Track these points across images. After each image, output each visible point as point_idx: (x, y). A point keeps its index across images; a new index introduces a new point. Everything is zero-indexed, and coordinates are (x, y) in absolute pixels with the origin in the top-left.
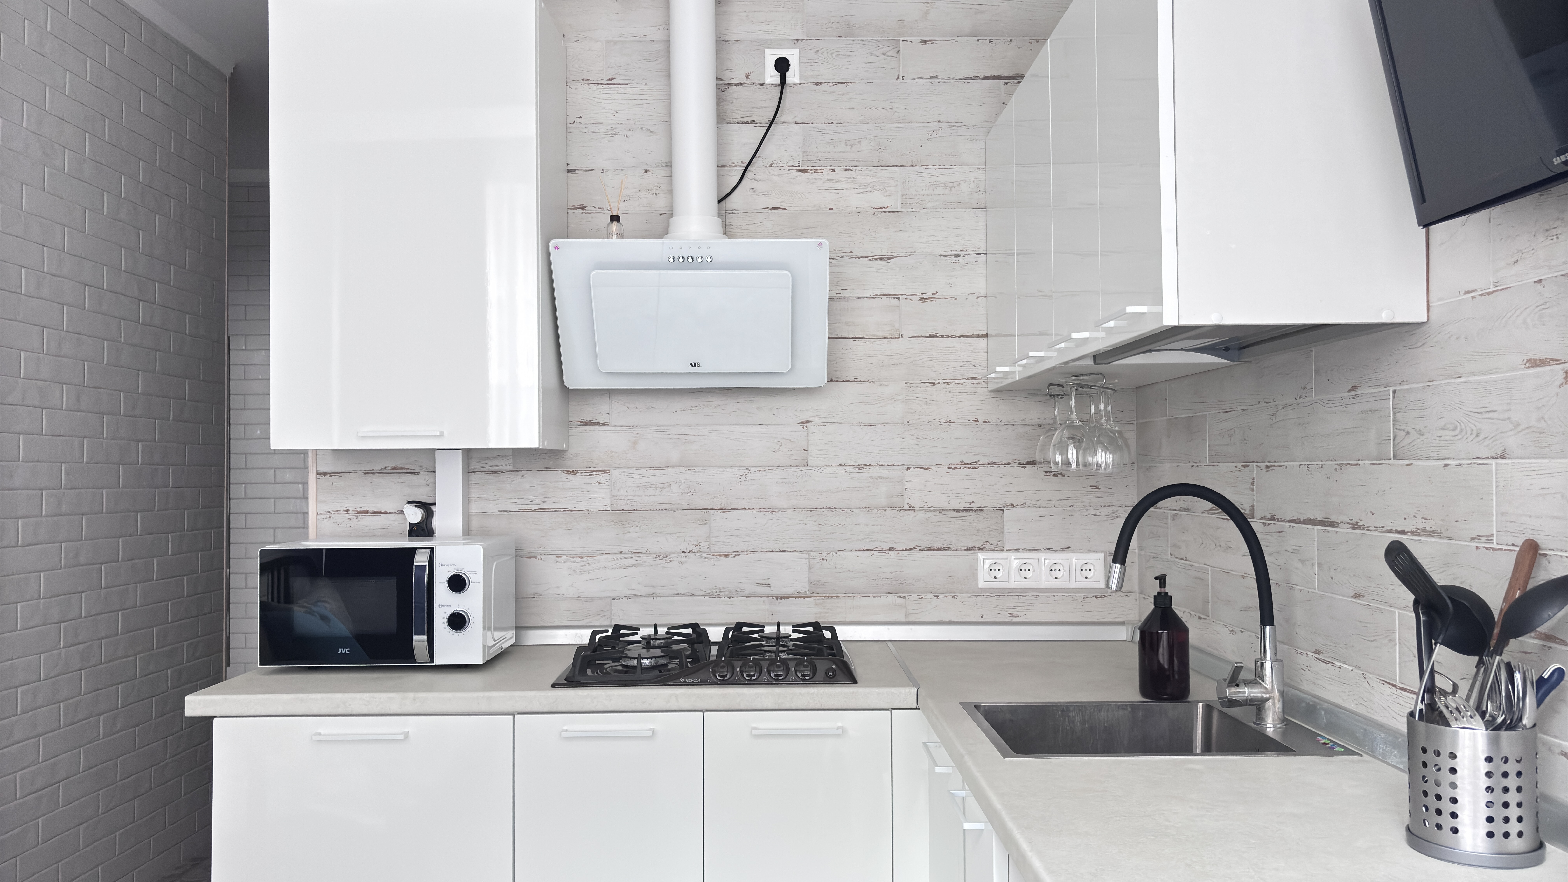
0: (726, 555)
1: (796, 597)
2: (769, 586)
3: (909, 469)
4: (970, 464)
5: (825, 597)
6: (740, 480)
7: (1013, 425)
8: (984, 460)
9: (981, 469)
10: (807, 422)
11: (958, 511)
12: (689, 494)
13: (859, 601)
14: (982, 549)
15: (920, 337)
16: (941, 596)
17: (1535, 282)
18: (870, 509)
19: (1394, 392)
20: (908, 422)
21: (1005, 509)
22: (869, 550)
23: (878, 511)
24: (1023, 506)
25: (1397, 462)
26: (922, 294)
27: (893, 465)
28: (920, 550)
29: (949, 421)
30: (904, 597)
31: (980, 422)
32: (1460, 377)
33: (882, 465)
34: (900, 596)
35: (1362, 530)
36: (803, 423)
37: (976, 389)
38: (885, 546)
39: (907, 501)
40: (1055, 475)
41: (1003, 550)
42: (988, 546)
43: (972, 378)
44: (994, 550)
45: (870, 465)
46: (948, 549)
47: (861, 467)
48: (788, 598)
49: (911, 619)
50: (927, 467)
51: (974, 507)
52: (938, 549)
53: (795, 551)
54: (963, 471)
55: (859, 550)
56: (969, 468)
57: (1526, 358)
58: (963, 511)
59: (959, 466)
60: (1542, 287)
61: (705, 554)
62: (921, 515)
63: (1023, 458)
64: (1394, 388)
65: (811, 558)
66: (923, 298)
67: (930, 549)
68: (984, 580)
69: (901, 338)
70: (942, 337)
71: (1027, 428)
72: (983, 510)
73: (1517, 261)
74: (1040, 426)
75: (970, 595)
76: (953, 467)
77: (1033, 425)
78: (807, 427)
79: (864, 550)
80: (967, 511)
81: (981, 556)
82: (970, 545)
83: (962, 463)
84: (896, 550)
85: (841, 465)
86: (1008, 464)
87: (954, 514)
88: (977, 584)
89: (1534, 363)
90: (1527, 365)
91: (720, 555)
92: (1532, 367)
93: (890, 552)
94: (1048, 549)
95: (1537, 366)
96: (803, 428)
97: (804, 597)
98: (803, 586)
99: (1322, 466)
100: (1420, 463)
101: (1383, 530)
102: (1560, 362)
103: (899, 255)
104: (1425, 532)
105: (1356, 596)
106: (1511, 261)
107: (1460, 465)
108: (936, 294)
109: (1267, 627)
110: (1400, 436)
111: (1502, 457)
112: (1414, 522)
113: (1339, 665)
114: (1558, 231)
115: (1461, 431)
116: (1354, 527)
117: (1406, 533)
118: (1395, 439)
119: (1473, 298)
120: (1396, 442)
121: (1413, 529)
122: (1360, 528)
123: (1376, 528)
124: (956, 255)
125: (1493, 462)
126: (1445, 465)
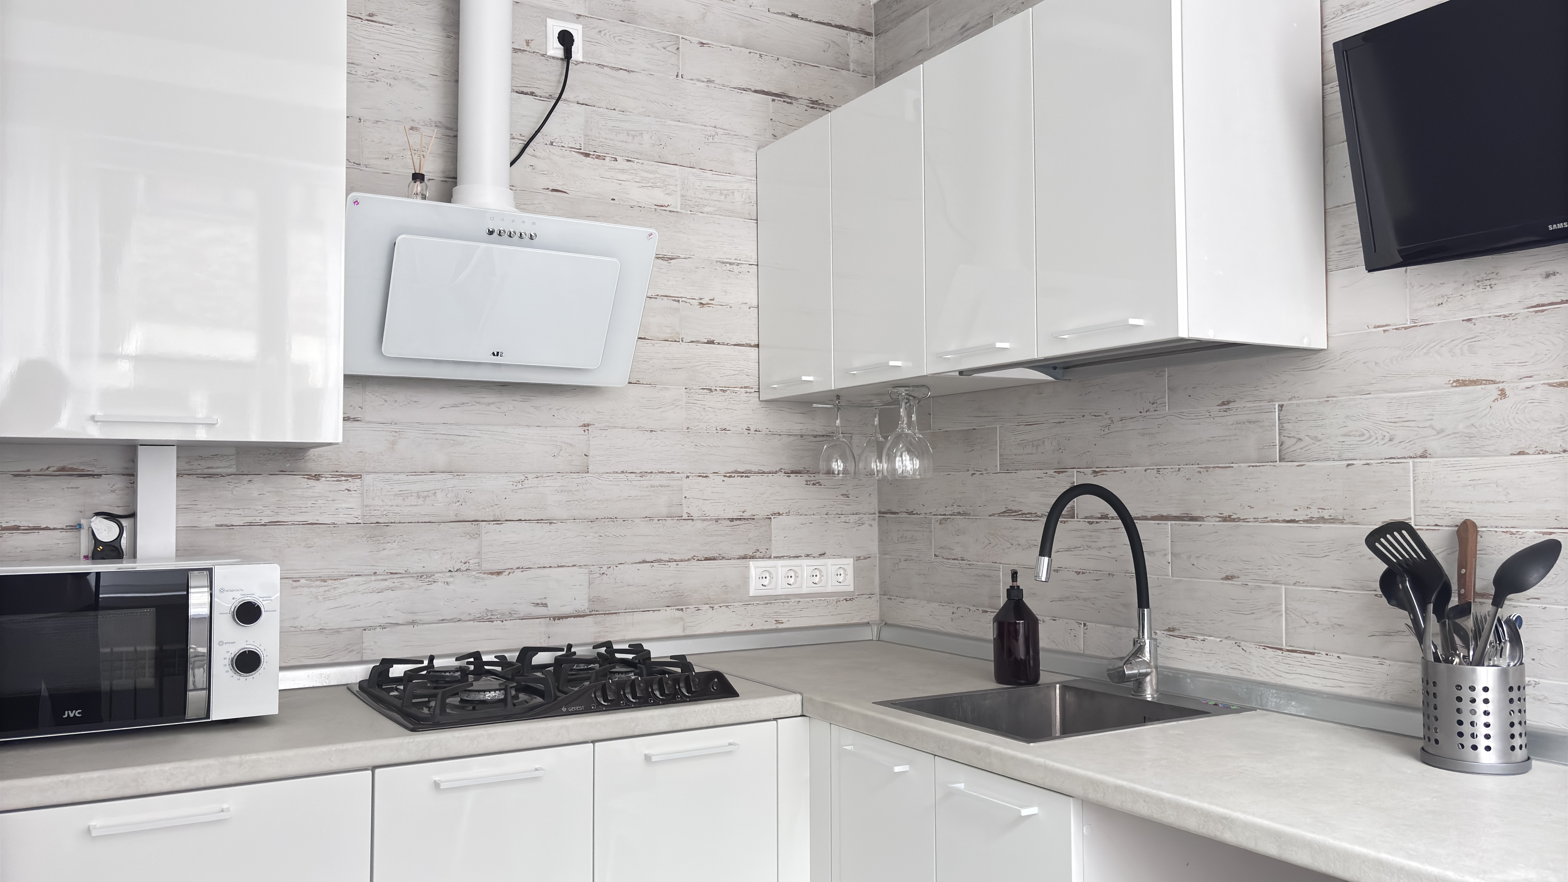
0: (499, 573)
1: (575, 617)
2: (545, 605)
3: (688, 477)
4: (743, 473)
5: (604, 614)
6: (516, 488)
7: (780, 435)
8: (755, 468)
9: (753, 478)
10: (588, 425)
11: (732, 520)
12: (457, 504)
13: (639, 617)
14: (752, 557)
15: (698, 342)
16: (716, 607)
17: (1463, 321)
18: (650, 519)
19: (1281, 406)
20: (688, 428)
21: (772, 517)
22: (649, 562)
23: (659, 520)
24: (788, 513)
25: (1282, 464)
26: (701, 299)
27: (673, 472)
28: (698, 560)
29: (725, 429)
30: (682, 609)
31: (752, 431)
32: (1370, 394)
33: (663, 472)
34: (678, 609)
35: (1236, 521)
36: (584, 425)
37: (748, 398)
38: (665, 557)
39: (686, 510)
40: (814, 484)
41: (770, 558)
42: (758, 554)
43: (745, 387)
44: (763, 558)
45: (651, 473)
46: (723, 558)
47: (643, 474)
48: (566, 617)
49: (688, 633)
50: (705, 475)
51: (746, 515)
52: (714, 559)
53: (575, 566)
54: (737, 480)
55: (640, 563)
56: (742, 476)
57: (1452, 380)
58: (737, 519)
59: (733, 475)
60: (1472, 324)
61: (475, 572)
62: (699, 525)
63: (788, 467)
64: (1281, 403)
65: (591, 573)
66: (701, 304)
67: (706, 559)
68: (754, 588)
69: (681, 342)
70: (719, 344)
71: (792, 438)
72: (754, 519)
73: (1442, 304)
74: (802, 436)
75: (741, 604)
76: (728, 475)
77: (796, 435)
78: (588, 430)
79: (644, 562)
80: (740, 519)
81: (753, 565)
82: (742, 554)
83: (736, 472)
84: (675, 561)
85: (622, 472)
86: (776, 472)
87: (729, 523)
88: (749, 594)
89: (1461, 383)
90: (1454, 384)
91: (492, 574)
92: (1460, 386)
93: (669, 564)
94: (807, 555)
95: (1465, 385)
96: (585, 431)
97: (583, 616)
98: (583, 605)
99: (1179, 469)
100: (1315, 463)
101: (1265, 520)
102: (1494, 382)
103: (678, 257)
104: (1322, 520)
105: (1227, 578)
106: (1433, 303)
107: (1368, 464)
108: (713, 300)
109: (1146, 610)
110: (1289, 442)
111: (1421, 457)
112: (1308, 512)
113: (1202, 638)
114: (1493, 282)
115: (1370, 437)
116: (1225, 519)
117: (1297, 522)
118: (1281, 444)
119: (1385, 331)
120: (1284, 447)
121: (1306, 518)
122: (1234, 520)
123: (1256, 520)
124: (730, 264)
125: (1411, 461)
126: (1348, 465)
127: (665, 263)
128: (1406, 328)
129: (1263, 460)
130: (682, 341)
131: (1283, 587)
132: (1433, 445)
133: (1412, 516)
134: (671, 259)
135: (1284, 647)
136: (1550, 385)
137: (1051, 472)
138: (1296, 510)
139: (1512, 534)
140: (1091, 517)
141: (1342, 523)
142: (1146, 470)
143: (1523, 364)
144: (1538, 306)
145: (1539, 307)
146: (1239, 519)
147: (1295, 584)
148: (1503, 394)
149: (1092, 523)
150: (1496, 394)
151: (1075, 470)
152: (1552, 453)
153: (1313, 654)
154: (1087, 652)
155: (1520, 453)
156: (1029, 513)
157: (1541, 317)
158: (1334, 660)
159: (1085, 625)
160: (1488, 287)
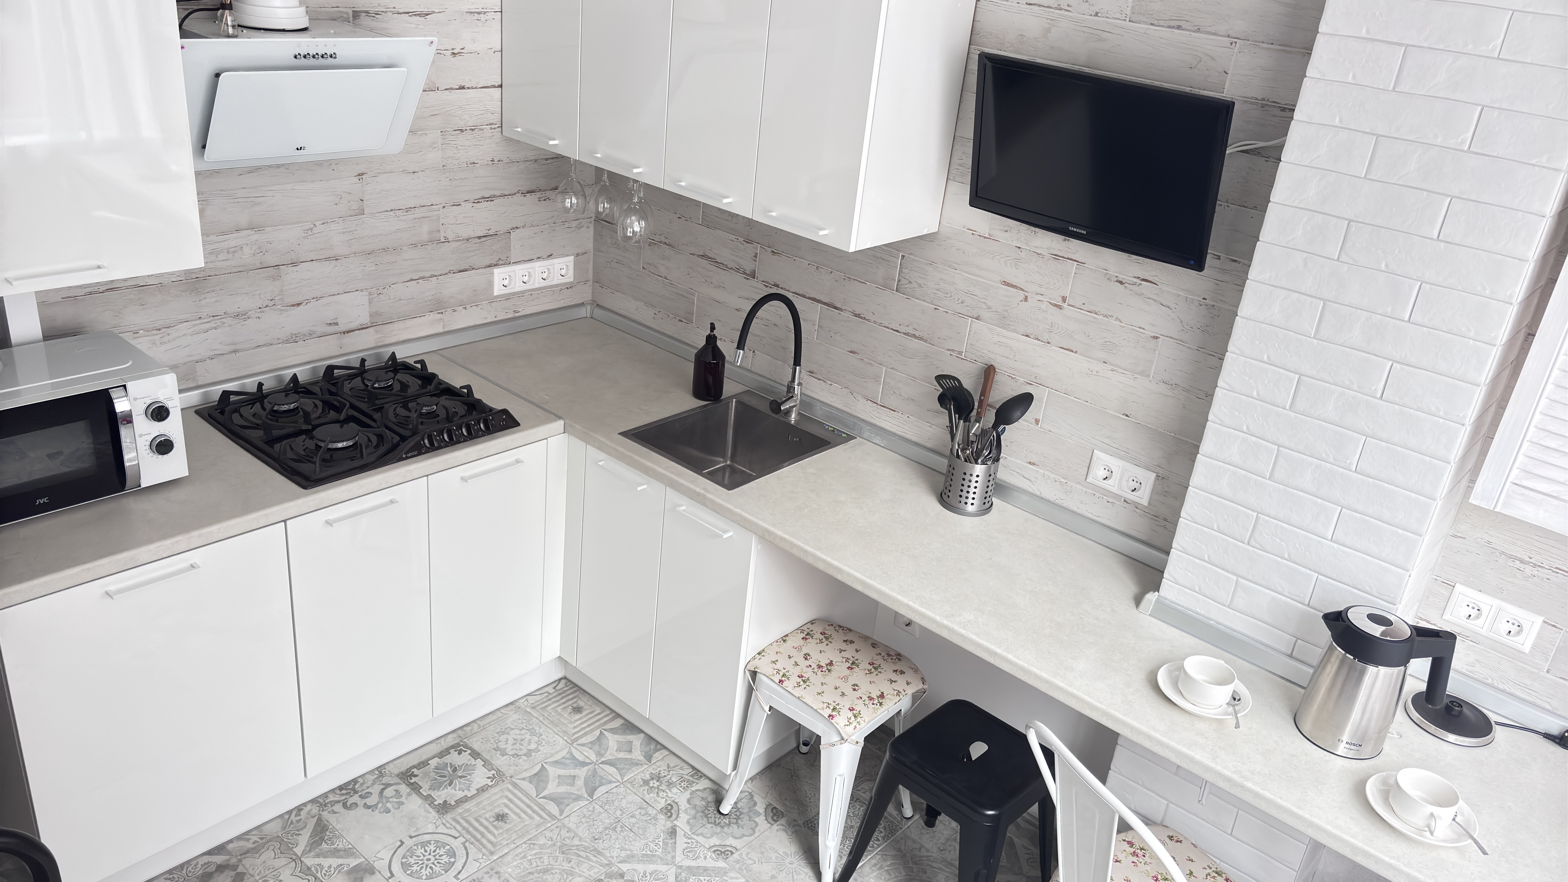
0: (299, 305)
1: (359, 329)
2: (337, 324)
3: (444, 207)
4: (488, 198)
5: (382, 324)
6: (307, 235)
7: (518, 162)
8: (498, 193)
9: (497, 201)
10: (362, 174)
11: (479, 238)
12: (261, 254)
13: (409, 323)
14: (495, 265)
15: (451, 89)
16: (468, 307)
17: (1015, 247)
18: (415, 245)
19: (903, 255)
20: (444, 166)
21: (512, 231)
22: (415, 280)
23: (421, 246)
24: (524, 227)
25: (897, 293)
26: (453, 49)
27: (432, 205)
28: (454, 273)
29: (474, 163)
30: (442, 313)
31: (496, 162)
32: (956, 269)
33: (424, 206)
34: (439, 313)
35: (863, 319)
36: (359, 175)
37: (493, 134)
38: (427, 274)
39: (443, 234)
40: (545, 200)
41: (510, 263)
42: (501, 262)
43: (490, 124)
44: (504, 264)
45: (415, 207)
46: (473, 269)
47: (408, 210)
48: (353, 331)
49: (446, 329)
50: (457, 204)
51: (491, 232)
52: (466, 270)
53: (357, 290)
54: (484, 204)
55: (408, 281)
56: (487, 201)
57: (1002, 280)
58: (483, 236)
59: (480, 201)
60: (1020, 251)
61: (279, 307)
62: (454, 245)
63: (524, 189)
65: (370, 294)
66: (453, 54)
67: (460, 271)
68: (498, 290)
69: (437, 91)
70: (468, 88)
71: (528, 164)
72: (497, 234)
73: (1007, 231)
74: (536, 161)
75: (487, 302)
76: (476, 201)
77: (531, 160)
78: (362, 178)
79: (411, 280)
80: (486, 236)
81: (496, 271)
82: (488, 263)
83: (483, 198)
84: (436, 276)
85: (392, 210)
86: (515, 194)
87: (477, 240)
88: (493, 294)
89: (1006, 284)
90: (1002, 283)
91: (293, 306)
93: (431, 279)
94: (539, 258)
95: (1008, 286)
96: (359, 180)
97: (366, 328)
98: (365, 320)
99: (831, 272)
100: (917, 300)
101: (880, 324)
102: (1023, 290)
103: (433, 12)
104: (914, 336)
105: (851, 352)
106: (1003, 228)
107: (947, 312)
108: (463, 49)
109: (798, 367)
110: (903, 281)
111: (976, 319)
112: (907, 329)
113: (830, 383)
114: (1037, 230)
115: (951, 297)
116: (856, 315)
117: (900, 332)
118: (899, 281)
119: (973, 234)
120: (900, 283)
121: (905, 332)
122: (861, 318)
123: (875, 322)
124: (479, 13)
125: (970, 319)
126: (936, 309)
127: (422, 19)
128: (985, 237)
129: (886, 286)
130: (438, 89)
131: (884, 368)
132: (984, 314)
133: (964, 351)
134: (427, 15)
135: (879, 403)
136: (1050, 303)
137: (741, 239)
138: (900, 325)
139: (1012, 378)
140: (767, 282)
141: (925, 342)
142: (809, 264)
143: (1041, 286)
144: (1056, 255)
145: (1056, 257)
146: (865, 318)
147: (891, 368)
148: (1026, 299)
149: (767, 286)
150: (1022, 297)
151: (759, 245)
152: (1042, 341)
153: (895, 411)
154: (753, 370)
155: (1026, 336)
156: (721, 263)
157: (1056, 262)
158: (905, 418)
159: (754, 352)
160: (1033, 232)
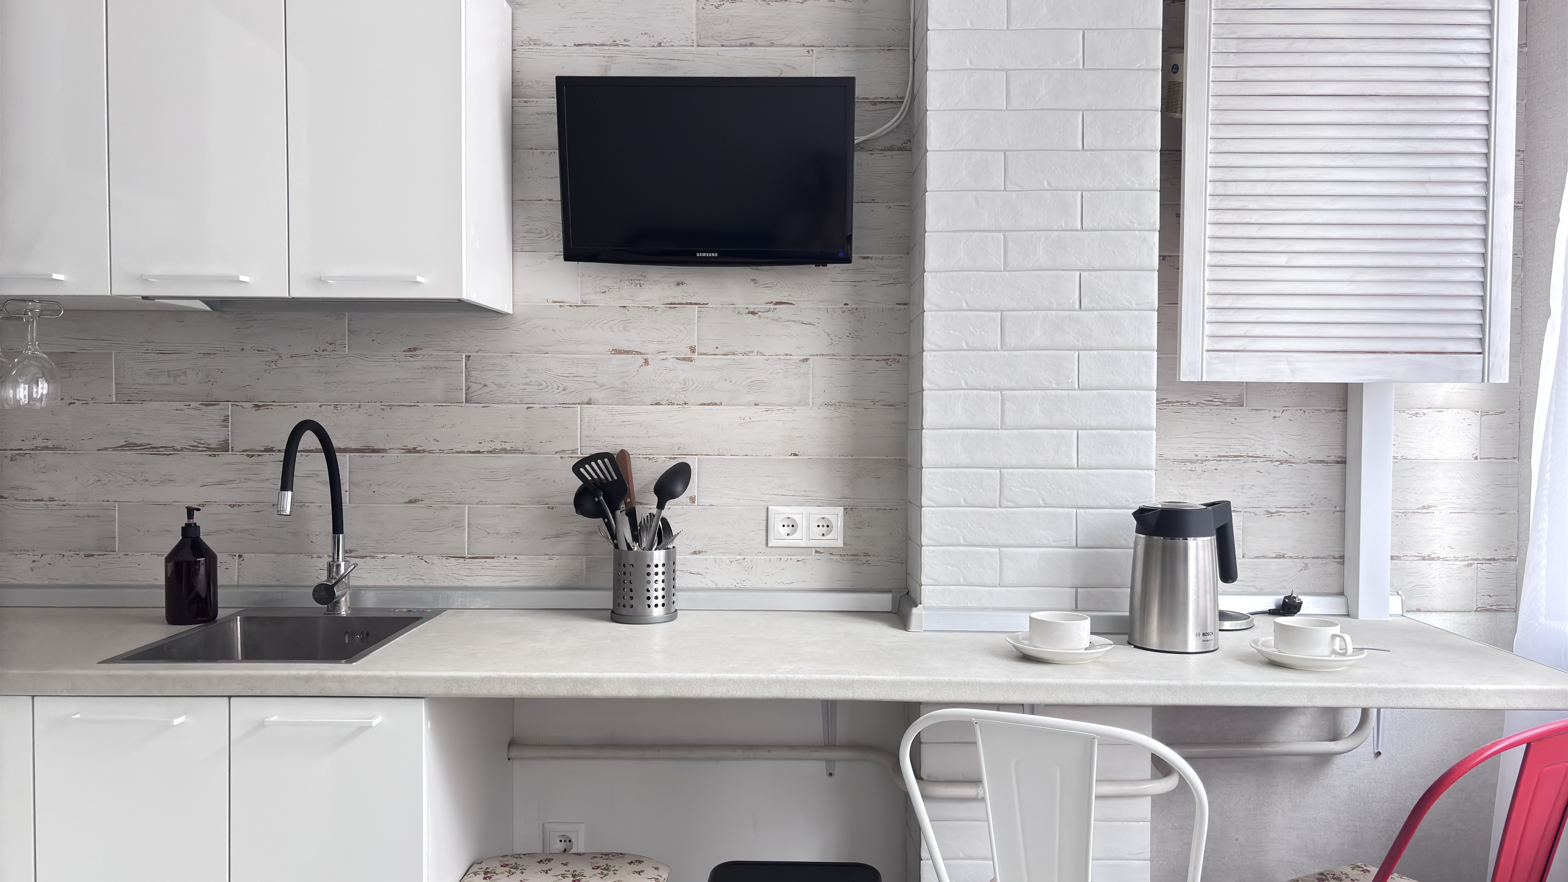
17: (620, 307)
19: (468, 357)
25: (468, 405)
32: (547, 353)
35: (422, 453)
57: (612, 349)
60: (627, 310)
64: (468, 354)
73: (605, 292)
89: (618, 352)
90: (613, 352)
92: (617, 354)
95: (620, 354)
100: (500, 406)
101: (451, 452)
102: (640, 353)
104: (504, 451)
105: (410, 502)
106: (598, 290)
107: (545, 408)
109: (341, 535)
110: (474, 387)
111: (587, 404)
112: (492, 444)
113: (383, 556)
114: (642, 282)
115: (547, 387)
116: (409, 451)
117: (482, 453)
118: (468, 388)
119: (560, 306)
120: (471, 390)
121: (490, 449)
123: (441, 451)
125: (579, 406)
126: (528, 408)
128: (577, 306)
129: (450, 401)
131: (467, 506)
132: (597, 395)
133: (579, 448)
135: (466, 555)
136: (677, 359)
138: (481, 443)
139: (650, 459)
141: (522, 453)
142: (321, 406)
143: (660, 342)
144: (671, 304)
146: (424, 451)
147: (477, 503)
148: (646, 362)
150: (641, 361)
151: (230, 403)
152: (677, 405)
153: (493, 558)
154: (242, 582)
155: (657, 404)
156: (162, 447)
157: (673, 312)
158: (511, 560)
159: (240, 556)
160: (638, 285)
